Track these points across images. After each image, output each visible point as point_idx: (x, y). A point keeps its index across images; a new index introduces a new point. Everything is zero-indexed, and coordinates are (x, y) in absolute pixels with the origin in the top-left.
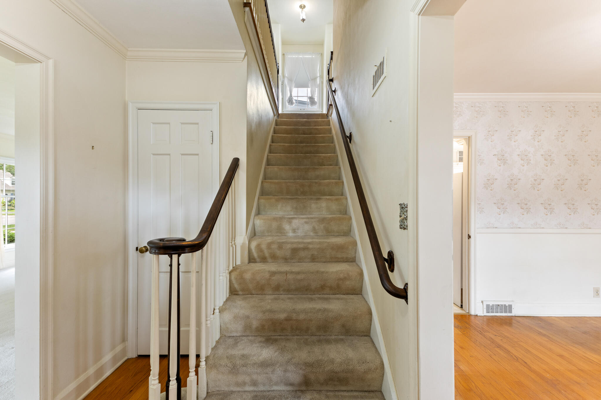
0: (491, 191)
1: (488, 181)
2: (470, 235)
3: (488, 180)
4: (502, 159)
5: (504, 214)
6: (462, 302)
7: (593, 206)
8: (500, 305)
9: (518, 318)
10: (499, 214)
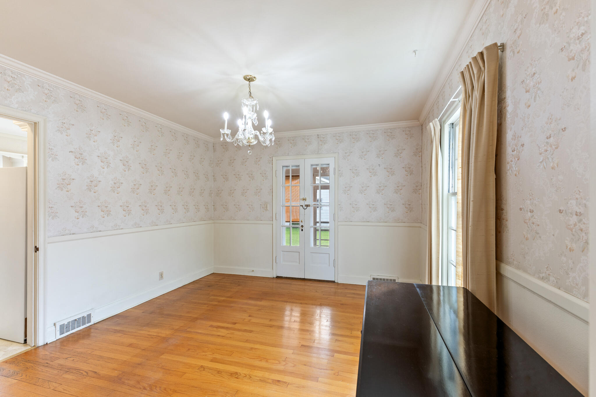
0: (67, 192)
1: (63, 181)
2: (37, 247)
3: (63, 179)
4: (81, 158)
5: (83, 218)
6: (26, 336)
7: (159, 207)
8: (77, 320)
9: (98, 325)
10: (77, 219)
